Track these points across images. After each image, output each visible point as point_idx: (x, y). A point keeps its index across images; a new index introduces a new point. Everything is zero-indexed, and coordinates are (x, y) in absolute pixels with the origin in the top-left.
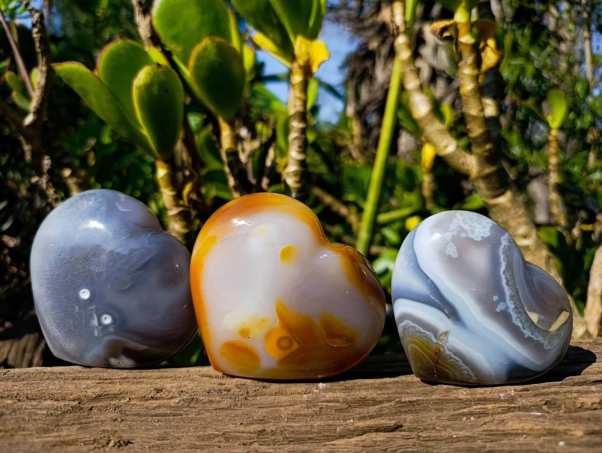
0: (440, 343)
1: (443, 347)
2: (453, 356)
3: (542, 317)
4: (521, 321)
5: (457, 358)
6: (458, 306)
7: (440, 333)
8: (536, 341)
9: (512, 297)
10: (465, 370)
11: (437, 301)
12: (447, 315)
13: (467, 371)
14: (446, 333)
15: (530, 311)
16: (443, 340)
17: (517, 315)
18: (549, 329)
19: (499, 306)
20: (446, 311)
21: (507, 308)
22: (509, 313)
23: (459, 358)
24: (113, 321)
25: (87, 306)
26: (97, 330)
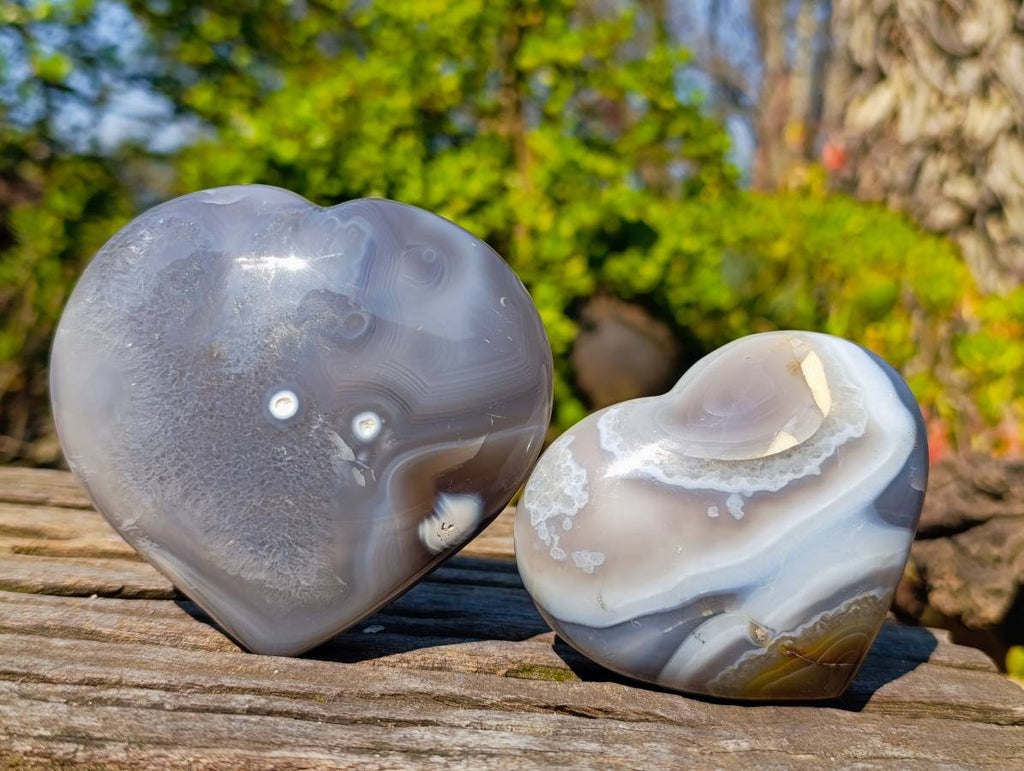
0: (773, 642)
1: (784, 638)
2: (810, 624)
3: (790, 425)
4: (783, 472)
5: (817, 619)
6: (703, 589)
7: (749, 637)
8: (836, 451)
9: (724, 477)
10: (849, 608)
11: (681, 623)
12: (715, 615)
13: (852, 604)
14: (755, 626)
15: (767, 447)
16: (766, 636)
17: (765, 478)
18: (822, 414)
19: (732, 511)
20: (705, 614)
21: (741, 494)
22: (755, 493)
23: (818, 613)
24: (384, 421)
25: (304, 429)
26: (359, 467)
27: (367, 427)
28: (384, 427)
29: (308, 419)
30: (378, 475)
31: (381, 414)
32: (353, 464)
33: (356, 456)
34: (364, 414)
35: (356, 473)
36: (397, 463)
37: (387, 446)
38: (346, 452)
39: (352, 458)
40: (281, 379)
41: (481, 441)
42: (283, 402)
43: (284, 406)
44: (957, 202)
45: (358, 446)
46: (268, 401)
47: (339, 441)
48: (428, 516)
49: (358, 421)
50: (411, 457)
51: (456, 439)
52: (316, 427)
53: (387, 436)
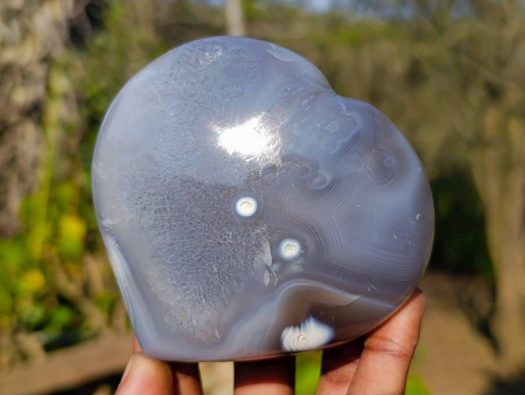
24: (302, 251)
25: (250, 228)
26: (270, 272)
27: (291, 249)
28: (301, 255)
29: (256, 224)
30: (279, 283)
31: (304, 247)
32: (267, 268)
33: (272, 263)
34: (292, 240)
35: (267, 274)
37: (295, 268)
38: (268, 257)
39: (270, 264)
41: (355, 298)
42: (246, 204)
43: (246, 207)
45: (277, 258)
46: (239, 199)
47: (267, 248)
48: (295, 327)
49: (286, 243)
51: (341, 289)
52: (258, 231)
53: (299, 262)
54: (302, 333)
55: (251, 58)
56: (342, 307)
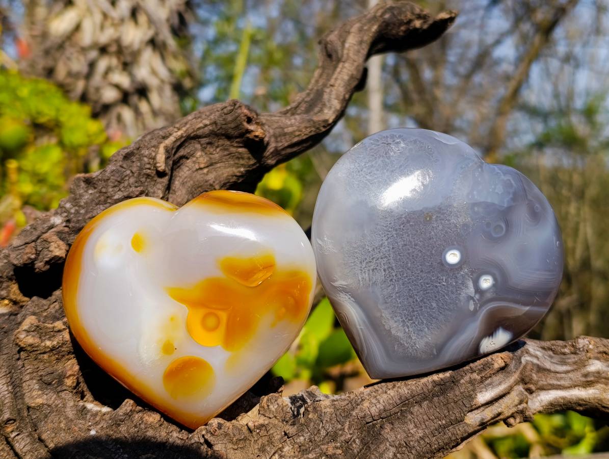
24: (494, 282)
25: (456, 272)
26: (474, 301)
27: (486, 283)
28: (494, 286)
29: (461, 268)
30: (480, 307)
31: (495, 279)
32: (472, 298)
33: (475, 295)
34: (487, 276)
35: (471, 302)
36: (491, 305)
37: (489, 295)
38: (471, 290)
39: (473, 295)
40: (455, 243)
41: (527, 308)
42: (453, 255)
43: (453, 257)
44: (117, 86)
45: (478, 290)
46: (447, 252)
47: (471, 284)
48: (489, 336)
49: (484, 278)
50: (497, 305)
51: (519, 304)
52: (462, 273)
53: (491, 290)
54: (494, 340)
55: (428, 146)
56: (519, 316)
